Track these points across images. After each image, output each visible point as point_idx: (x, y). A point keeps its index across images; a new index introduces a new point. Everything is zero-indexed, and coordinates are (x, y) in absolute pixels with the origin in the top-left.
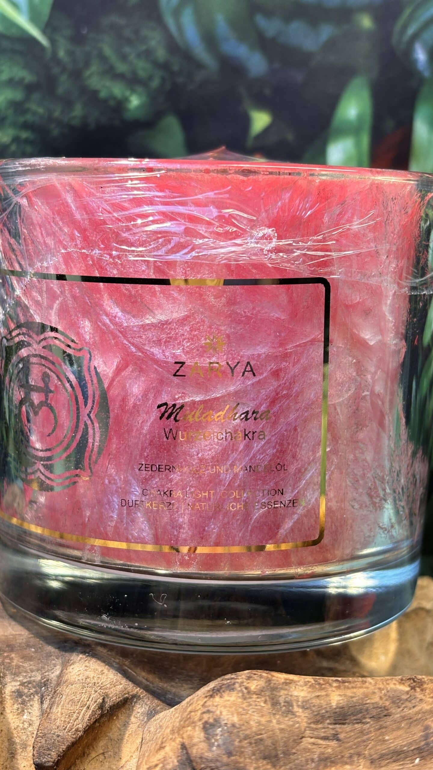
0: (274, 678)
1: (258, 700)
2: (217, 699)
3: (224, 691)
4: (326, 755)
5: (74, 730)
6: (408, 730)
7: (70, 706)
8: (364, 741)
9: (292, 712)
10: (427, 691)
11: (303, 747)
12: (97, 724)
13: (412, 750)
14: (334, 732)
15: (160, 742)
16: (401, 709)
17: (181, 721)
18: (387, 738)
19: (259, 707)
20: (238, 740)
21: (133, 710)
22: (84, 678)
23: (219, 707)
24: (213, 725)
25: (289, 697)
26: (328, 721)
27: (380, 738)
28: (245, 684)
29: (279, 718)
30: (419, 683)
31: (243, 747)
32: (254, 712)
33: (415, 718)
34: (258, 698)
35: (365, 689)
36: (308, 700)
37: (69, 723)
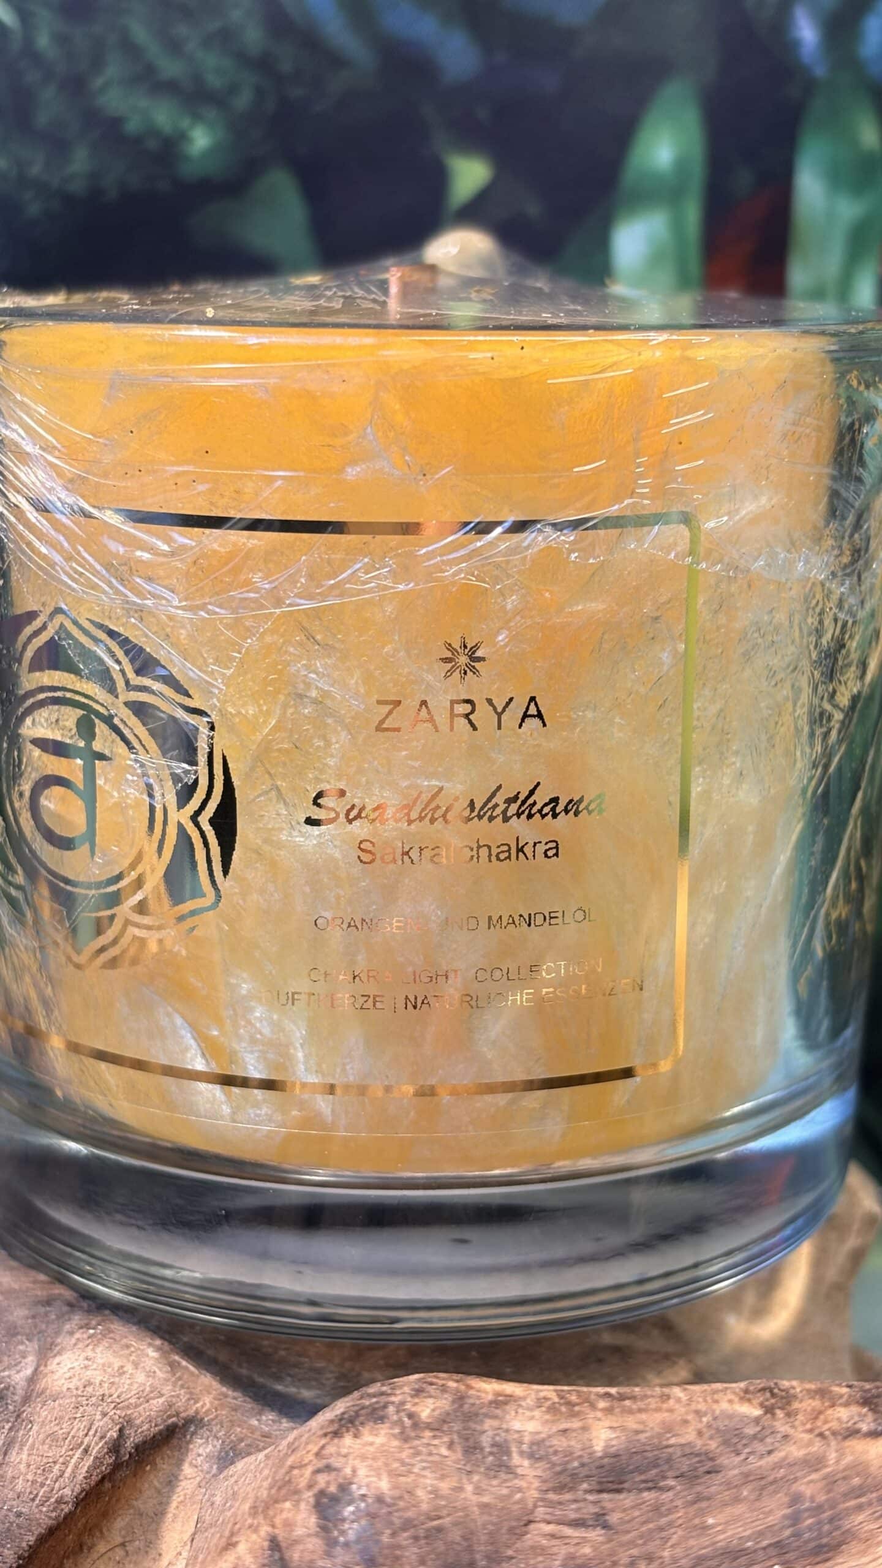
0: (471, 1392)
1: (436, 1442)
2: (348, 1440)
3: (362, 1424)
4: (579, 1561)
5: (53, 1500)
6: (757, 1504)
7: (46, 1447)
8: (661, 1529)
9: (508, 1467)
10: (800, 1417)
11: (530, 1543)
12: (108, 1485)
13: (764, 1549)
14: (597, 1510)
15: (227, 1533)
16: (742, 1457)
17: (271, 1488)
18: (711, 1521)
19: (436, 1458)
20: (388, 1531)
21: (188, 1450)
22: (80, 1384)
23: (351, 1457)
24: (335, 1499)
25: (503, 1434)
26: (585, 1486)
27: (697, 1521)
28: (408, 1406)
29: (479, 1481)
30: (782, 1398)
31: (399, 1547)
32: (424, 1468)
33: (771, 1479)
34: (435, 1437)
35: (666, 1414)
36: (543, 1440)
37: (42, 1485)
